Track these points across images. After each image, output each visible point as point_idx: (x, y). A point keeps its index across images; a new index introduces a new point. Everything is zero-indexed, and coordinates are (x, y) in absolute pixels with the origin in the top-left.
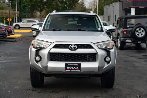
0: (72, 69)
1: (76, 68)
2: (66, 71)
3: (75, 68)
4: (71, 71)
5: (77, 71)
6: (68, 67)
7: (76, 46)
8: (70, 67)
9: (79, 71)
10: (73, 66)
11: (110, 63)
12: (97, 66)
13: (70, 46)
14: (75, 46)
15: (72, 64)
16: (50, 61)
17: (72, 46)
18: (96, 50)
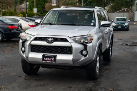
0: (48, 60)
1: (52, 59)
2: (43, 61)
3: (50, 59)
4: (47, 62)
5: (52, 62)
6: (45, 58)
7: (53, 39)
8: (46, 58)
9: (54, 62)
10: (49, 57)
11: (87, 56)
12: (72, 59)
13: (48, 39)
14: (51, 39)
15: (49, 56)
16: (31, 52)
17: (49, 39)
18: (71, 43)
